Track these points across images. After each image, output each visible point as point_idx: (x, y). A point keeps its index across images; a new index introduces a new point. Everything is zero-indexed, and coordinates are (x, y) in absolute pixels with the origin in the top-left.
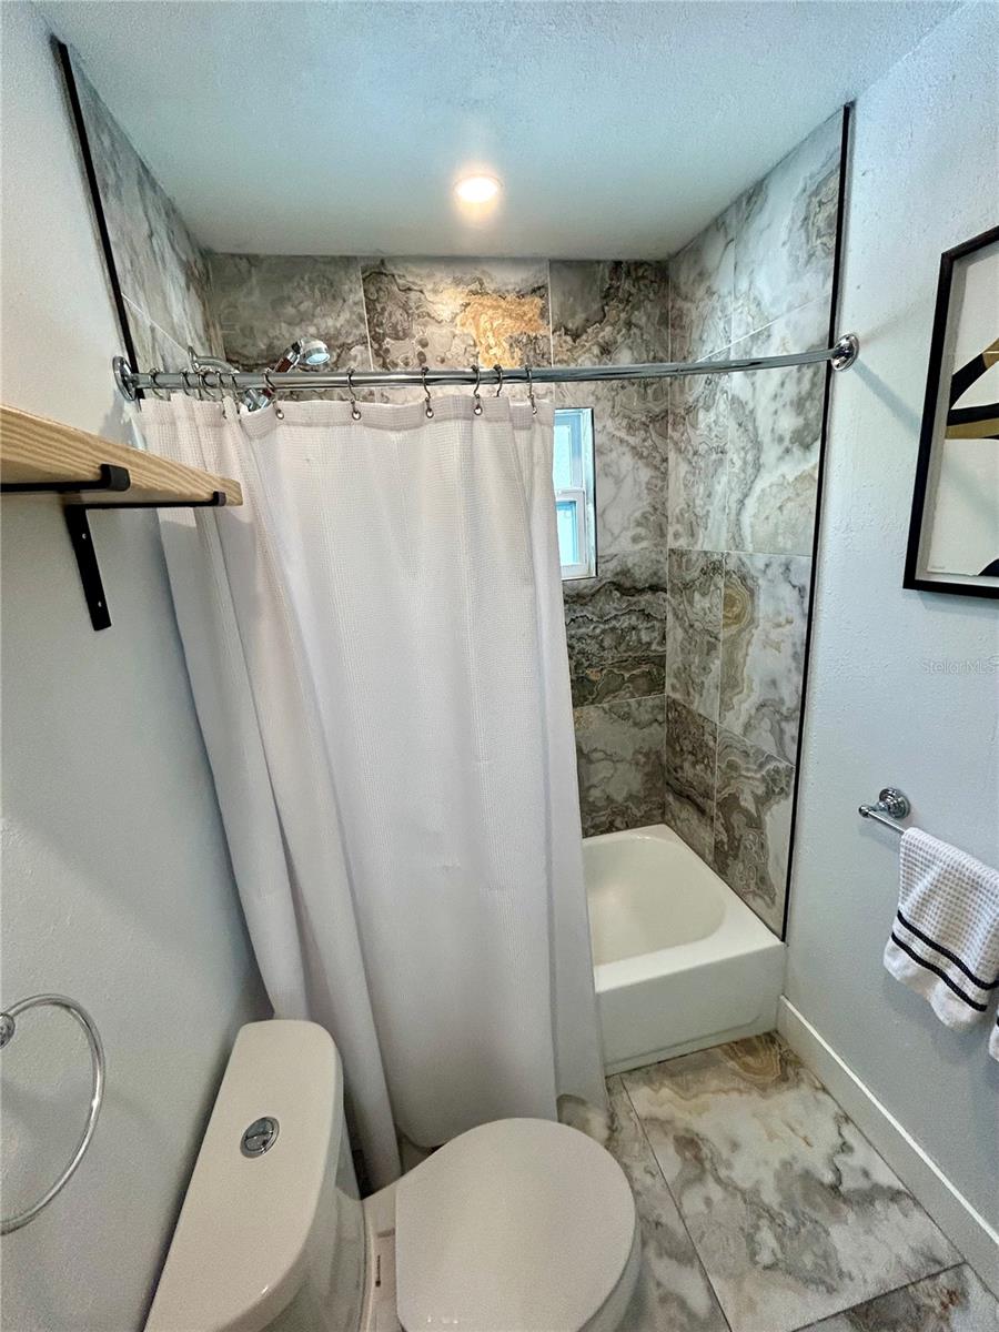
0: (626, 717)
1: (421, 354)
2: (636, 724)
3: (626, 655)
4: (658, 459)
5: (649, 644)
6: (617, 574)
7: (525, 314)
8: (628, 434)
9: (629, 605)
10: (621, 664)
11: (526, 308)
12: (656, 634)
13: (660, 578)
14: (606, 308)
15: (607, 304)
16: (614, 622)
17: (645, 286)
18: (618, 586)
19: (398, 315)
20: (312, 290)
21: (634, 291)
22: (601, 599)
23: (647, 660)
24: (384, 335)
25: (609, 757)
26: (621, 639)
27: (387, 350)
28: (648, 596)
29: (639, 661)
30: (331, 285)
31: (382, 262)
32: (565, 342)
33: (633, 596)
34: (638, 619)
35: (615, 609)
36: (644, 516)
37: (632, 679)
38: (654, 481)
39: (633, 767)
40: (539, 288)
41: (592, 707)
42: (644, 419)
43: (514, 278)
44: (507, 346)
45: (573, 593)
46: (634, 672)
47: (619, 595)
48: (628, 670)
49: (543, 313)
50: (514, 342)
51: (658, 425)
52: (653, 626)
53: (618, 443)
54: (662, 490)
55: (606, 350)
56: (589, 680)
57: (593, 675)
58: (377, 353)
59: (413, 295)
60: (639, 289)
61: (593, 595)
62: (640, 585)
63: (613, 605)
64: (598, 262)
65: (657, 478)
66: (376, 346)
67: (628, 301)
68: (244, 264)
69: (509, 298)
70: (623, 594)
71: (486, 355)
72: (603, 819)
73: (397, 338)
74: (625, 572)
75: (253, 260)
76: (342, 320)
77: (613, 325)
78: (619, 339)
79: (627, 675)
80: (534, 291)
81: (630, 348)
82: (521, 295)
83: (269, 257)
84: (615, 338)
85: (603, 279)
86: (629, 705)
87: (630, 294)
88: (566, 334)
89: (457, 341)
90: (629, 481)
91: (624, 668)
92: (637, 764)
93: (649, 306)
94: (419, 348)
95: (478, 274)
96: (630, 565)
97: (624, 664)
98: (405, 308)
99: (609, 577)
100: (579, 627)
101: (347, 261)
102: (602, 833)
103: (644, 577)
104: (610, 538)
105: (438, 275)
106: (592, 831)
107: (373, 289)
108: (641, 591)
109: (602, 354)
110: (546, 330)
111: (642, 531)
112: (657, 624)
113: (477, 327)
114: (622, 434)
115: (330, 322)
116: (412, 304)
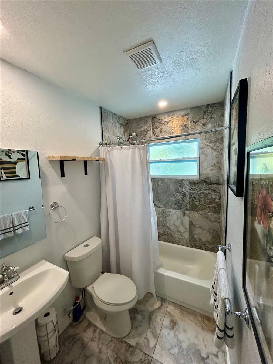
0: (207, 218)
1: (161, 131)
2: (210, 221)
3: (207, 200)
4: (219, 149)
5: (215, 199)
6: (205, 179)
7: (183, 120)
8: (210, 144)
9: (209, 187)
10: (206, 202)
11: (184, 119)
12: (218, 196)
13: (219, 181)
14: (205, 115)
15: (205, 114)
16: (204, 191)
17: (216, 108)
18: (206, 182)
19: (157, 124)
20: (143, 122)
21: (213, 110)
22: (200, 185)
23: (214, 203)
24: (154, 128)
25: (201, 227)
26: (206, 195)
27: (155, 131)
28: (215, 186)
29: (211, 203)
30: (146, 121)
31: (155, 115)
32: (193, 124)
33: (210, 185)
34: (211, 191)
35: (204, 188)
36: (214, 164)
37: (209, 207)
38: (218, 155)
39: (209, 233)
40: (187, 114)
41: (196, 212)
42: (215, 140)
43: (181, 113)
44: (179, 127)
45: (192, 182)
46: (210, 206)
47: (206, 184)
48: (208, 205)
49: (188, 119)
50: (180, 126)
51: (219, 141)
52: (216, 194)
53: (207, 146)
54: (220, 157)
55: (204, 125)
56: (196, 205)
57: (197, 204)
58: (153, 132)
59: (160, 120)
60: (214, 109)
61: (198, 183)
62: (213, 182)
63: (204, 186)
64: (203, 106)
65: (219, 154)
66: (153, 130)
67: (211, 113)
68: (133, 120)
69: (180, 117)
70: (207, 184)
71: (174, 129)
72: (198, 244)
73: (156, 129)
74: (208, 178)
75: (135, 119)
76: (147, 127)
77: (206, 119)
78: (208, 122)
79: (207, 206)
80: (186, 115)
81: (211, 123)
82: (183, 116)
83: (137, 118)
84: (207, 122)
85: (204, 109)
86: (208, 214)
87: (211, 111)
88: (193, 122)
89: (168, 127)
90: (210, 155)
91: (207, 204)
92: (210, 232)
93: (217, 113)
94: (161, 130)
95: (174, 114)
96: (209, 176)
97: (207, 203)
98: (159, 123)
99: (203, 179)
100: (193, 191)
101: (149, 116)
102: (197, 248)
103: (214, 180)
104: (203, 169)
105: (166, 116)
106: (195, 247)
107: (153, 120)
108: (213, 184)
109: (203, 126)
110: (189, 122)
111: (214, 168)
112: (218, 194)
113: (173, 124)
114: (208, 144)
115: (145, 127)
116: (160, 122)
